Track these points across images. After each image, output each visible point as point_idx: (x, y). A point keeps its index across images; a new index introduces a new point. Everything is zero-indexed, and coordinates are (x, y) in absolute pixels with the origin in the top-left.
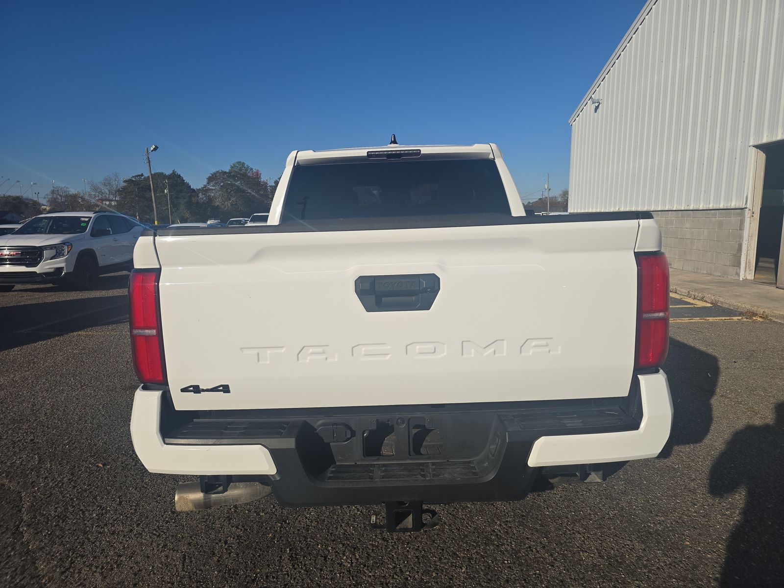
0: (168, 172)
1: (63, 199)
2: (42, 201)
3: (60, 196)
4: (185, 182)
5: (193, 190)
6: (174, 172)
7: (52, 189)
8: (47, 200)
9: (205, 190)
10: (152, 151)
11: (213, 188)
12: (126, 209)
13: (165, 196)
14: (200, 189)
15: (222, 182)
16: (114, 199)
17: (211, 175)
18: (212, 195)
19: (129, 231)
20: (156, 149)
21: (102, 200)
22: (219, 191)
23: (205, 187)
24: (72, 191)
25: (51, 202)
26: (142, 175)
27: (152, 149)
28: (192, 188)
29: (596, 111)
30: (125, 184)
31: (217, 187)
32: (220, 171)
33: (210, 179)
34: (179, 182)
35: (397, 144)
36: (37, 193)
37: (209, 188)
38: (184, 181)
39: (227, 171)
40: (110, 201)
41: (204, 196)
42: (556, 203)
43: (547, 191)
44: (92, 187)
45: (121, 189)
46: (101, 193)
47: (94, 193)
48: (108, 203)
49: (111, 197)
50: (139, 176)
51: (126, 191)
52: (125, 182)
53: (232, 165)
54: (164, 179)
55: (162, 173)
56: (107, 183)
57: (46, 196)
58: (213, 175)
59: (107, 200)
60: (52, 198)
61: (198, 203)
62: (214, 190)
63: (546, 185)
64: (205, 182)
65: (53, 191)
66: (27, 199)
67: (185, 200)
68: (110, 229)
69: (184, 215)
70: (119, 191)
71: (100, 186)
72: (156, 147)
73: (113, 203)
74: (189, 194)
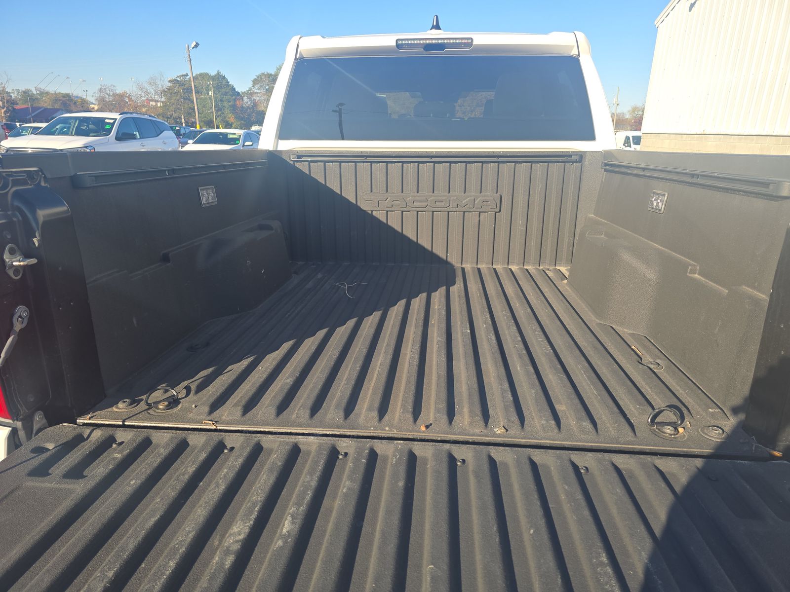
0: (213, 73)
1: (111, 99)
2: (91, 99)
3: (107, 94)
4: (230, 83)
5: (238, 93)
6: (219, 73)
7: (100, 87)
8: (95, 98)
9: (250, 94)
10: (193, 48)
11: (259, 91)
12: (172, 111)
13: (210, 98)
14: (245, 92)
15: (268, 85)
16: (160, 100)
17: (256, 77)
18: (257, 99)
19: (158, 135)
20: (197, 46)
21: (149, 100)
22: (264, 94)
23: (250, 90)
24: (119, 91)
25: (99, 101)
26: (187, 75)
27: (193, 46)
28: (236, 90)
29: (690, 10)
30: (170, 84)
31: (262, 91)
32: (266, 73)
33: (255, 82)
34: (224, 83)
35: (441, 29)
36: (85, 91)
37: (254, 91)
38: (228, 82)
39: (273, 73)
40: (157, 101)
41: (248, 100)
42: (623, 120)
43: (615, 105)
44: (138, 86)
45: (166, 90)
46: (147, 93)
47: (140, 93)
48: (154, 104)
49: (157, 97)
50: (184, 75)
51: (171, 92)
52: (170, 81)
53: (278, 67)
54: (209, 80)
55: (207, 74)
56: (152, 83)
57: (94, 95)
58: (258, 77)
59: (152, 100)
60: (100, 97)
61: (242, 107)
62: (259, 93)
63: (615, 100)
64: (250, 84)
65: (101, 89)
66: (77, 97)
67: (230, 104)
68: (137, 133)
69: (228, 120)
70: (164, 91)
71: (146, 85)
72: (197, 43)
73: (159, 104)
74: (234, 97)
